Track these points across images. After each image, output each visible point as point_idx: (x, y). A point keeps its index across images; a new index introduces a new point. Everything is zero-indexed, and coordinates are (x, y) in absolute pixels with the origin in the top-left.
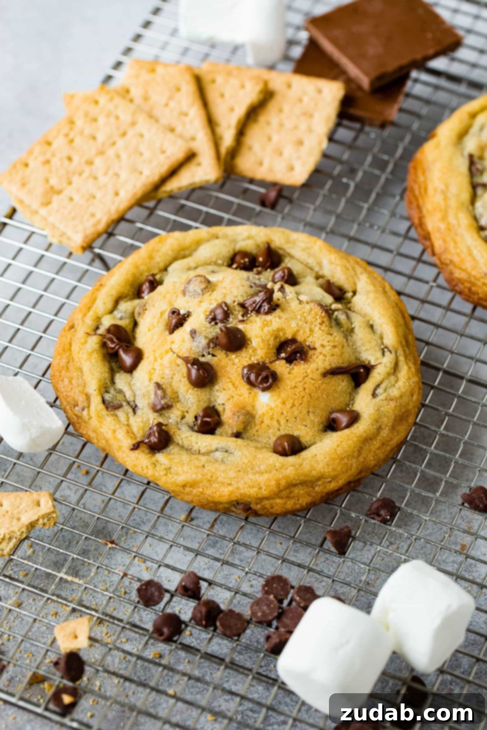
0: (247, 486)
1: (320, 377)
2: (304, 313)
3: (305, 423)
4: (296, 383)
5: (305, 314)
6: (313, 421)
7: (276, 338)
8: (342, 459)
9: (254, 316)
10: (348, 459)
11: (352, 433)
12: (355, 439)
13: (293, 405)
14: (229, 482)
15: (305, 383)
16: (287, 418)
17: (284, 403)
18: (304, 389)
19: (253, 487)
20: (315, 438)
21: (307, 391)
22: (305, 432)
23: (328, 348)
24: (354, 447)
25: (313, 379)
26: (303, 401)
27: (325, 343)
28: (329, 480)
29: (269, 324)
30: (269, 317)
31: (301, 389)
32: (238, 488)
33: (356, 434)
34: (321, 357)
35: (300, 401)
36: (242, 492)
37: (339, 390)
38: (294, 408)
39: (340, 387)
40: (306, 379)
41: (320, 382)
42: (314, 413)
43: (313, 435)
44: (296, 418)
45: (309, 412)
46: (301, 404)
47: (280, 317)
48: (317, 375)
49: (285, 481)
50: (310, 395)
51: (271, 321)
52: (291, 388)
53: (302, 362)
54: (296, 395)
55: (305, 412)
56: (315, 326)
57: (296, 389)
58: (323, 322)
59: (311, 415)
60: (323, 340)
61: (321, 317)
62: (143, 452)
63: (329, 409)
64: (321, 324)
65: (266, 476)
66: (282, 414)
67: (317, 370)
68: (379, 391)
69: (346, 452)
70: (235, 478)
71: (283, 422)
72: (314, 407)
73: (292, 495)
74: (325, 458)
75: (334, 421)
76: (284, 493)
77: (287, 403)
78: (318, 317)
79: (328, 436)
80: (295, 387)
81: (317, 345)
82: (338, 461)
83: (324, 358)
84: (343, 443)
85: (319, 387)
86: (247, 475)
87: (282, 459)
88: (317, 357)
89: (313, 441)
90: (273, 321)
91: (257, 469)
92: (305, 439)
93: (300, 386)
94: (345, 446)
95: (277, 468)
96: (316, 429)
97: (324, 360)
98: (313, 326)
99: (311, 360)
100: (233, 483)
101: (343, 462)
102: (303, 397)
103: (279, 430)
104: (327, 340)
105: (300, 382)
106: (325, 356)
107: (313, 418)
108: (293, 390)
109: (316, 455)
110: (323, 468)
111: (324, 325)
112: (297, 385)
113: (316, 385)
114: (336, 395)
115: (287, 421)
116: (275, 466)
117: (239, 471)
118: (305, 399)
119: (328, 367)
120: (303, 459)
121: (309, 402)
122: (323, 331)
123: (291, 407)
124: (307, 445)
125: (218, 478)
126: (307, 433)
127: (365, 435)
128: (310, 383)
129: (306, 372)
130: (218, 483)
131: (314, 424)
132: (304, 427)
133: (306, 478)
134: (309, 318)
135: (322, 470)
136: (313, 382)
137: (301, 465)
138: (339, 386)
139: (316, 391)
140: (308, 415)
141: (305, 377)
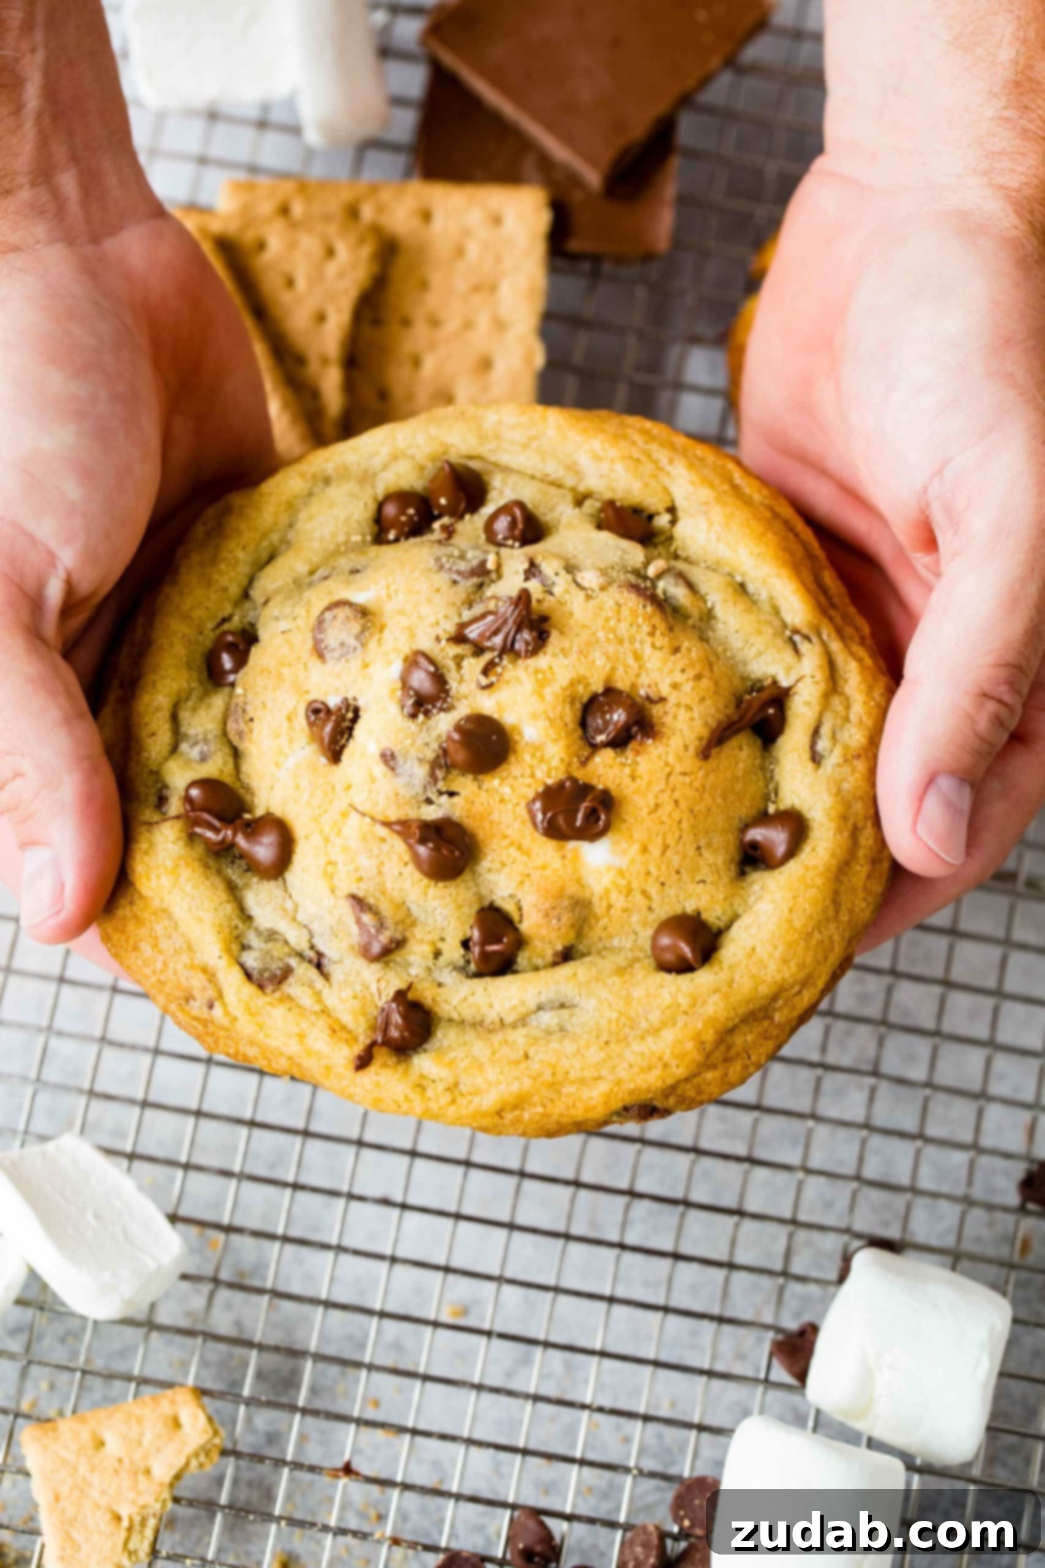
0: (635, 1070)
1: (698, 763)
2: (607, 620)
3: (699, 877)
4: (656, 797)
5: (612, 623)
6: (715, 864)
7: (572, 703)
8: (810, 935)
9: (510, 666)
10: (820, 932)
11: (807, 868)
12: (819, 881)
13: (666, 847)
14: (596, 1075)
15: (673, 790)
16: (662, 879)
17: (645, 850)
18: (677, 803)
19: (650, 1068)
20: (731, 904)
21: (684, 805)
22: (708, 898)
23: (688, 687)
24: (824, 900)
25: (684, 774)
26: (681, 830)
27: (678, 677)
28: (797, 988)
29: (549, 675)
30: (542, 661)
31: (669, 807)
32: (619, 1082)
33: (815, 867)
34: (682, 714)
35: (677, 834)
36: (632, 1086)
37: (740, 773)
38: (669, 853)
39: (741, 766)
40: (672, 778)
41: (701, 773)
42: (709, 845)
43: (726, 899)
44: (678, 872)
45: (698, 848)
46: (680, 837)
47: (565, 652)
48: (690, 761)
49: (711, 1031)
50: (691, 811)
51: (550, 668)
52: (651, 812)
53: (650, 741)
54: (663, 823)
55: (691, 851)
56: (641, 643)
57: (660, 812)
58: (654, 627)
59: (706, 854)
60: (671, 671)
62: (385, 1065)
63: (737, 823)
64: (652, 634)
65: (669, 1036)
66: (648, 873)
67: (686, 747)
68: (822, 745)
69: (811, 917)
70: (604, 1061)
71: (653, 890)
72: (707, 832)
73: (733, 1052)
74: (776, 948)
75: (754, 845)
76: (718, 1055)
77: (651, 848)
78: (640, 620)
79: (756, 887)
80: (657, 806)
81: (665, 690)
82: (802, 943)
83: (689, 715)
84: (800, 900)
85: (704, 787)
86: (629, 1045)
87: (684, 981)
88: (675, 717)
89: (729, 913)
90: (555, 667)
91: (644, 1024)
92: (713, 916)
93: (665, 798)
94: (807, 906)
95: (684, 1007)
96: (726, 880)
97: (692, 719)
98: (637, 645)
99: (665, 730)
100: (604, 1072)
101: (814, 942)
102: (680, 822)
103: (650, 909)
104: (679, 668)
105: (662, 791)
106: (689, 708)
107: (711, 860)
108: (655, 816)
109: (754, 949)
110: (779, 971)
111: (658, 633)
112: (660, 801)
113: (697, 784)
114: (739, 787)
115: (663, 884)
116: (679, 1005)
117: (607, 1043)
118: (685, 825)
119: (705, 733)
120: (730, 967)
121: (693, 827)
122: (661, 648)
123: (663, 853)
124: (721, 924)
125: (568, 1073)
126: (712, 897)
127: (834, 862)
128: (683, 784)
129: (667, 764)
130: (573, 1082)
131: (717, 871)
132: (701, 885)
133: (751, 1006)
134: (623, 628)
135: (778, 978)
136: (687, 779)
137: (730, 983)
138: (737, 763)
139: (701, 795)
140: (700, 855)
141: (669, 775)
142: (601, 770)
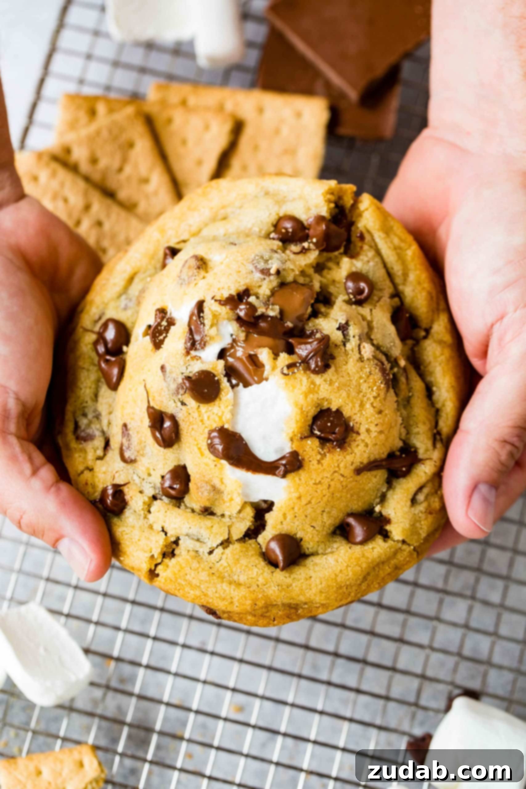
0: (217, 595)
1: (352, 474)
2: (361, 378)
3: (314, 524)
4: (322, 479)
5: (362, 381)
6: (325, 523)
7: (317, 407)
8: (341, 587)
9: (302, 372)
10: (347, 588)
11: (363, 556)
12: (364, 566)
13: (310, 502)
14: (198, 584)
15: (332, 480)
16: (297, 515)
17: (299, 498)
18: (329, 486)
19: (224, 599)
20: (318, 546)
21: (332, 489)
22: (311, 537)
23: (374, 434)
24: (360, 575)
25: (342, 476)
26: (322, 499)
27: (373, 428)
28: (318, 605)
29: (316, 389)
30: (318, 379)
31: (325, 487)
32: (206, 595)
33: (368, 558)
34: (362, 447)
35: (319, 500)
36: (211, 601)
37: (367, 488)
38: (309, 506)
39: (370, 485)
40: (336, 474)
41: (351, 479)
42: (329, 513)
43: (318, 542)
44: (306, 516)
45: (323, 511)
46: (320, 502)
47: (331, 383)
48: (348, 472)
49: (263, 602)
50: (333, 494)
51: (320, 385)
52: (315, 484)
53: (338, 450)
54: (316, 491)
55: (319, 511)
56: (368, 399)
57: (319, 486)
58: (379, 395)
59: (325, 514)
60: (371, 422)
61: (379, 389)
63: (349, 510)
64: (375, 398)
65: (243, 591)
66: (293, 508)
67: (352, 463)
68: (420, 497)
69: (348, 580)
70: (206, 582)
71: (289, 517)
72: (332, 507)
73: (268, 614)
74: (321, 583)
75: (349, 525)
76: (260, 612)
77: (303, 499)
78: (375, 388)
79: (335, 545)
80: (320, 483)
81: (362, 430)
82: (335, 589)
83: (365, 449)
84: (349, 569)
85: (346, 486)
86: (222, 582)
88: (358, 446)
89: (314, 550)
90: (322, 387)
91: (235, 578)
92: (309, 545)
93: (326, 482)
94: (351, 574)
95: (259, 583)
96: (324, 533)
97: (365, 452)
98: (365, 399)
99: (349, 449)
100: (202, 586)
101: (341, 591)
102: (324, 496)
103: (282, 523)
104: (376, 423)
105: (327, 477)
106: (367, 445)
107: (325, 520)
108: (315, 486)
109: (311, 577)
110: (315, 595)
111: (378, 399)
112: (323, 481)
113: (344, 484)
114: (362, 494)
115: (295, 517)
116: (258, 580)
117: (213, 574)
118: (325, 499)
119: (365, 461)
120: (294, 579)
121: (328, 501)
122: (374, 407)
123: (307, 504)
124: (307, 552)
125: (186, 574)
126: (313, 537)
127: (378, 560)
128: (339, 480)
129: (338, 466)
130: (185, 580)
131: (324, 526)
132: (312, 528)
133: (291, 601)
134: (364, 387)
135: (313, 597)
136: (342, 479)
137: (289, 586)
138: (369, 483)
139: (343, 489)
140: (322, 514)
141: (335, 472)
142: (307, 449)
